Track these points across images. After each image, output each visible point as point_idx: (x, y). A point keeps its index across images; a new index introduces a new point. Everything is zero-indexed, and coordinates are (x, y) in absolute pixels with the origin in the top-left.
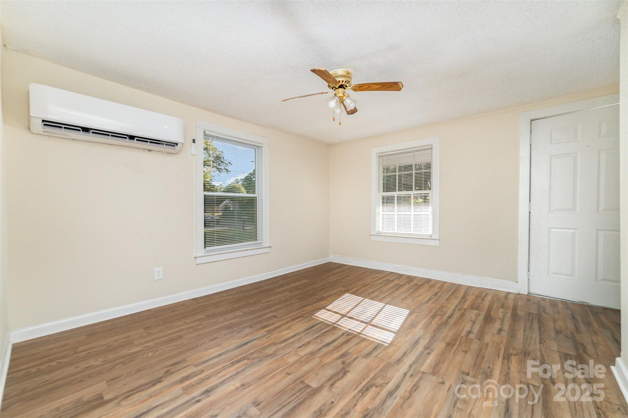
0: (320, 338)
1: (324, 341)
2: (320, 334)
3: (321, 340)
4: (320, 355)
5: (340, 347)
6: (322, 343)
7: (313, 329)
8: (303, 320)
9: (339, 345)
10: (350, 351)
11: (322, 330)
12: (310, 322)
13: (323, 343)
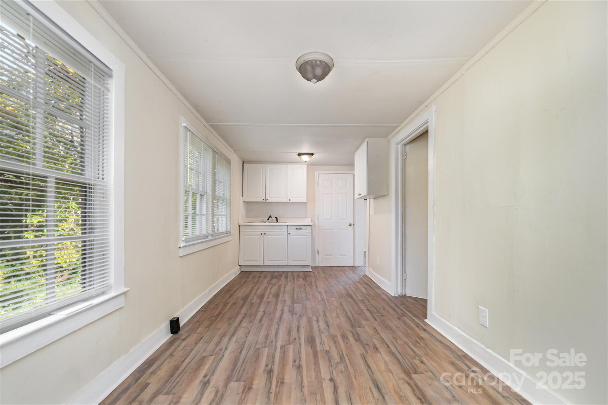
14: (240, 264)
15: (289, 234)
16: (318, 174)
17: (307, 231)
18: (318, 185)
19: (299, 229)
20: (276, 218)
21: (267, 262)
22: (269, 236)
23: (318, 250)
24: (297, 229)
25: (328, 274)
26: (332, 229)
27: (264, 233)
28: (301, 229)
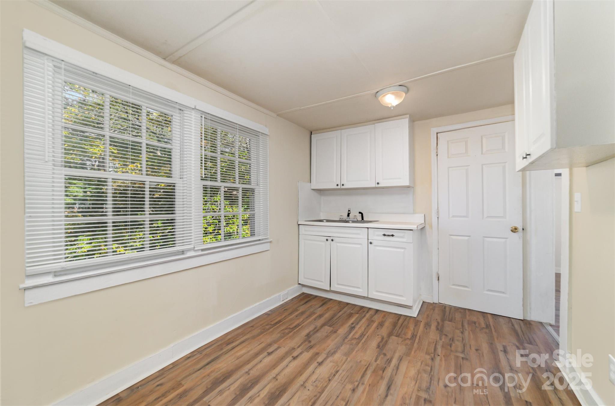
14: (299, 283)
15: (371, 243)
16: (437, 133)
17: (404, 240)
18: (437, 152)
19: (388, 235)
20: (360, 213)
21: (337, 286)
22: (338, 244)
23: (438, 274)
24: (384, 235)
25: (446, 335)
26: (469, 236)
27: (331, 238)
28: (393, 235)
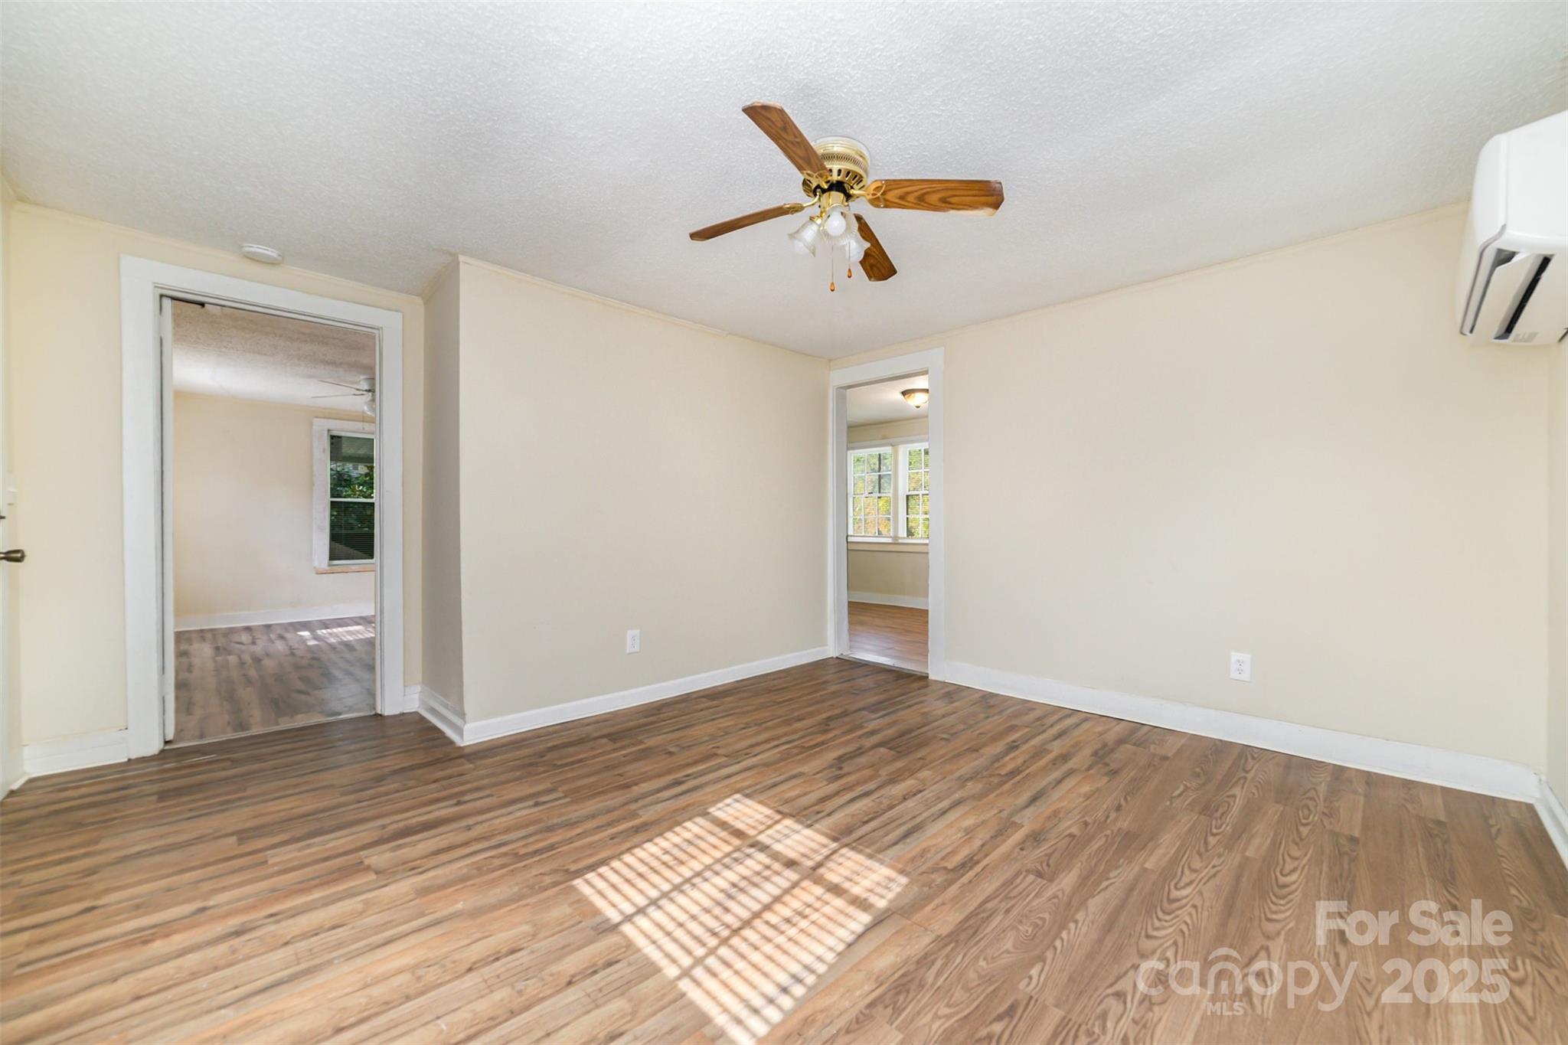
0: (882, 807)
1: (873, 801)
2: (884, 815)
3: (881, 803)
4: (879, 779)
5: (842, 790)
6: (878, 798)
7: (904, 828)
8: (943, 859)
9: (842, 793)
10: (825, 783)
11: (879, 826)
12: (918, 849)
13: (877, 796)
